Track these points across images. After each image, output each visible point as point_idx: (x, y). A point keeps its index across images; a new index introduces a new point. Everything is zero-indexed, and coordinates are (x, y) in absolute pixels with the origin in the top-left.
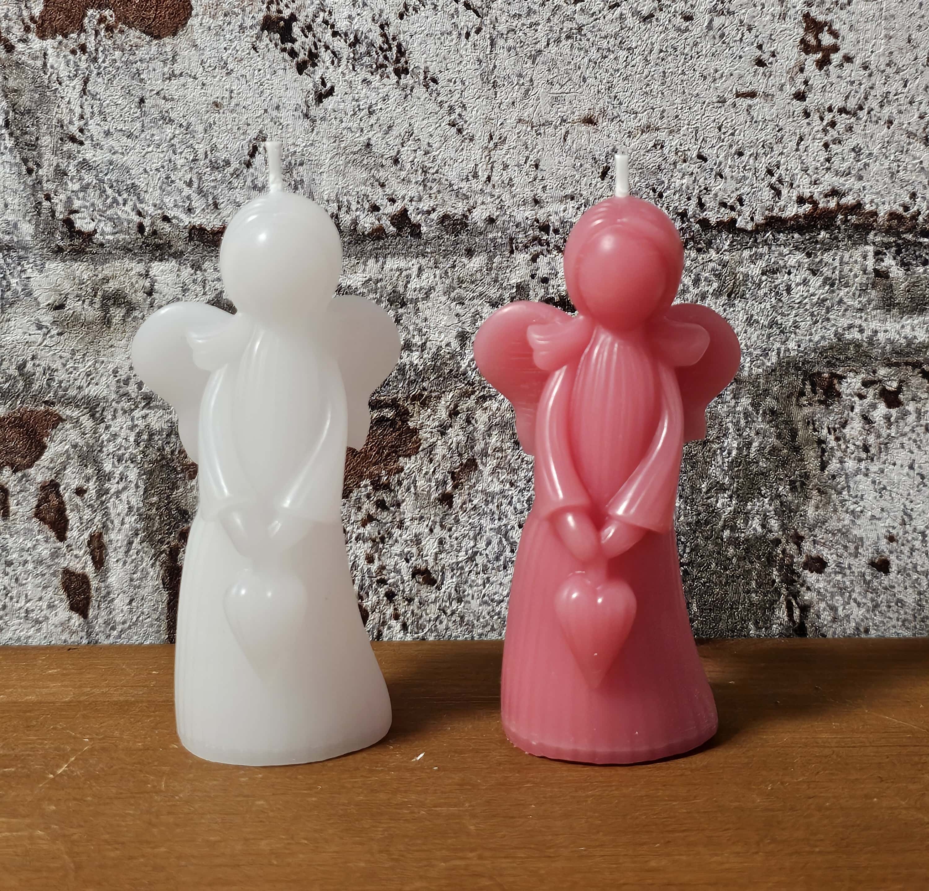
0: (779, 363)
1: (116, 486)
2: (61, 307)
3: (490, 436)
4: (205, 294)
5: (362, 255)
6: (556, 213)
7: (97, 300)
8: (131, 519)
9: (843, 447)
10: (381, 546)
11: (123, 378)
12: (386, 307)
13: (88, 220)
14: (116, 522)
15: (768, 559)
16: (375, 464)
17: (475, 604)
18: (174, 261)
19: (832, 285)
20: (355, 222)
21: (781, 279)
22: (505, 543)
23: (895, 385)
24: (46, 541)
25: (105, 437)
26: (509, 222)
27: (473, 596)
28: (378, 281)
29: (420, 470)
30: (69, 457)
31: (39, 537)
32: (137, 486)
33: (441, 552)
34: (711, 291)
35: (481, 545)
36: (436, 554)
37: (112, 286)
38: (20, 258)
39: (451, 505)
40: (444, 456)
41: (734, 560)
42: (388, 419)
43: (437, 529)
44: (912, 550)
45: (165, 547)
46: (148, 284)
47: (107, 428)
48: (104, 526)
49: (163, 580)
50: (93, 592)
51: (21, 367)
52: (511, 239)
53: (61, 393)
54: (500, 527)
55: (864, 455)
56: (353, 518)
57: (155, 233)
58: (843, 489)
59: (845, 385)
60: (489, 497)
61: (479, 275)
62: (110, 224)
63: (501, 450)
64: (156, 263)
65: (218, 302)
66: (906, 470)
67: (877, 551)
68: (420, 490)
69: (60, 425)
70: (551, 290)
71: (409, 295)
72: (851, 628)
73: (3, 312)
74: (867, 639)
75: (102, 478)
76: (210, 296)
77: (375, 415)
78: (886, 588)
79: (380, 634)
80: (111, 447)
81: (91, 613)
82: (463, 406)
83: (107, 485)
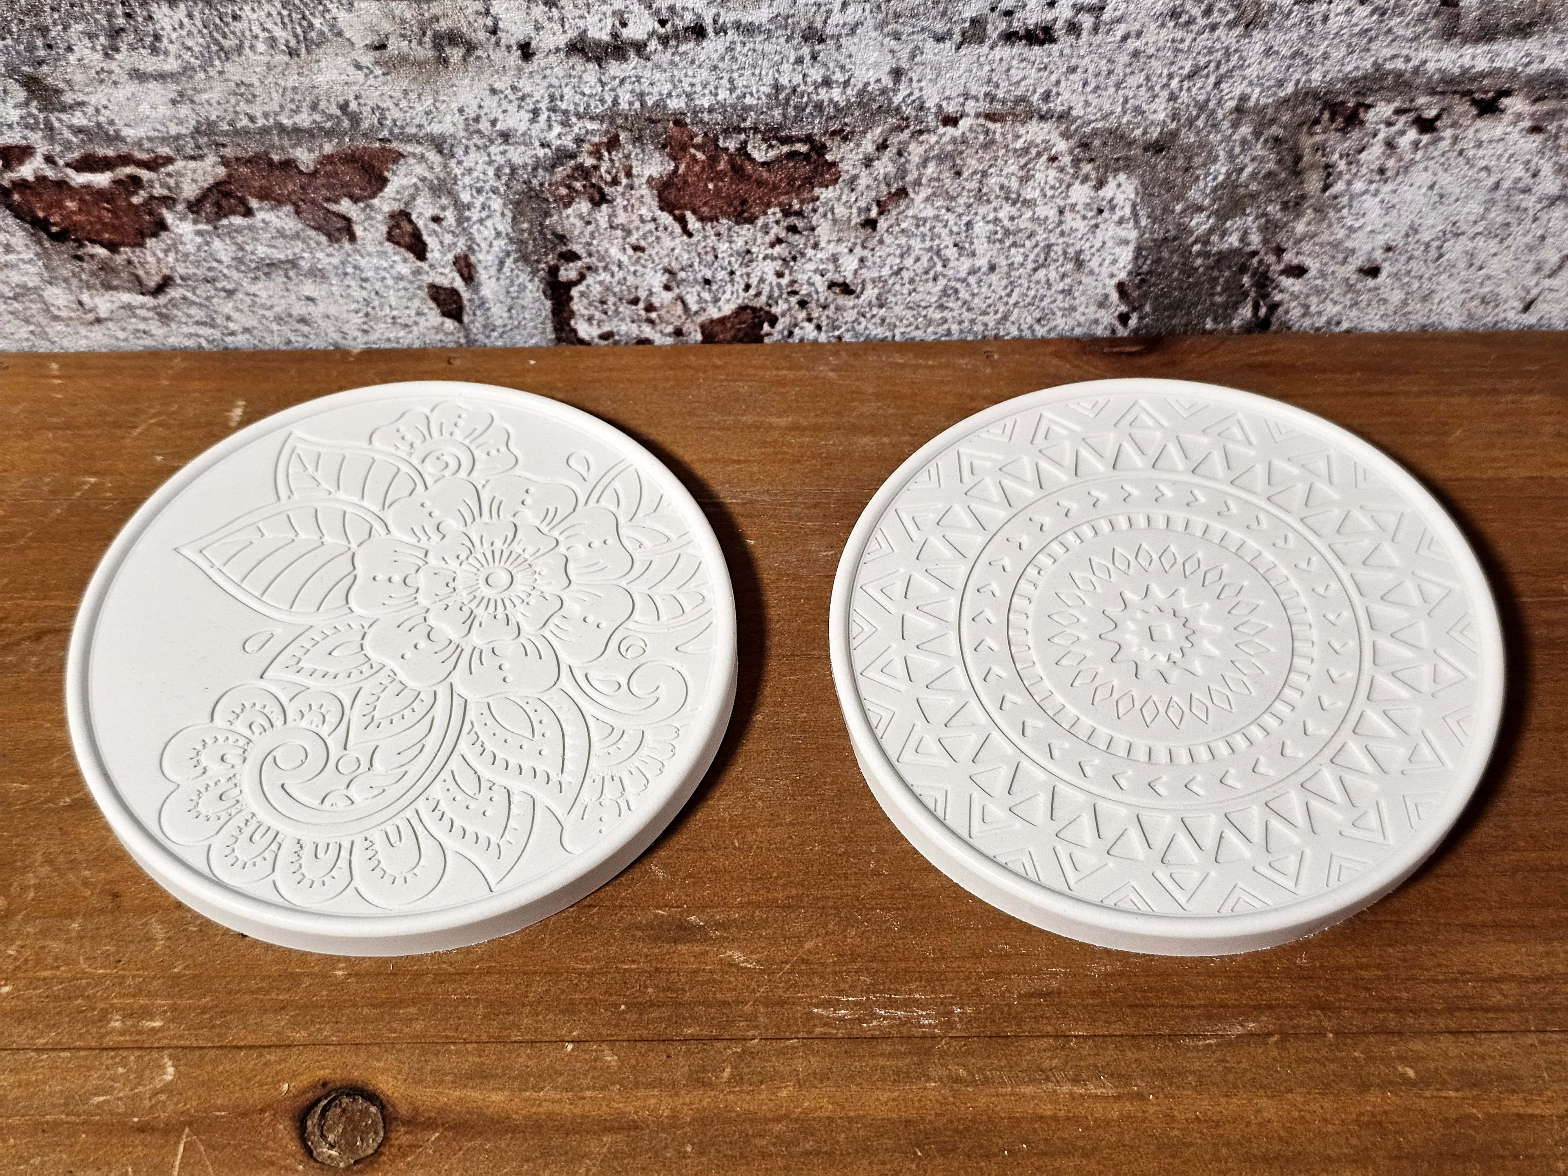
0: (1296, 94)
1: (478, 214)
2: (382, 47)
3: (925, 167)
4: (564, 32)
7: (427, 39)
8: (502, 242)
9: (1354, 171)
10: (792, 263)
11: (473, 115)
12: (799, 44)
14: (484, 245)
15: (1240, 269)
16: (785, 194)
17: (899, 310)
19: (1383, 14)
22: (935, 258)
23: (1433, 113)
24: (405, 262)
25: (458, 171)
27: (896, 304)
28: (788, 17)
29: (839, 199)
30: (417, 188)
32: (503, 214)
33: (861, 268)
34: (1224, 22)
35: (909, 262)
36: (856, 269)
37: (443, 25)
39: (874, 228)
40: (868, 186)
41: (1201, 270)
42: (801, 153)
43: (858, 250)
44: (1410, 259)
45: (543, 266)
46: (489, 22)
47: (460, 163)
48: (470, 248)
49: (544, 293)
50: (465, 302)
51: (344, 107)
53: (396, 131)
54: (931, 246)
55: (1378, 178)
56: (759, 241)
58: (1344, 207)
59: (1372, 112)
60: (920, 222)
61: (922, 9)
63: (938, 180)
65: (582, 40)
66: (1424, 190)
67: (1369, 260)
68: (838, 216)
69: (402, 161)
70: (1015, 24)
71: (829, 31)
72: (1321, 322)
73: (309, 52)
74: (1337, 330)
75: (461, 207)
76: (572, 34)
77: (785, 149)
78: (1370, 290)
79: (791, 334)
80: (467, 180)
81: (466, 319)
82: (895, 140)
83: (467, 214)
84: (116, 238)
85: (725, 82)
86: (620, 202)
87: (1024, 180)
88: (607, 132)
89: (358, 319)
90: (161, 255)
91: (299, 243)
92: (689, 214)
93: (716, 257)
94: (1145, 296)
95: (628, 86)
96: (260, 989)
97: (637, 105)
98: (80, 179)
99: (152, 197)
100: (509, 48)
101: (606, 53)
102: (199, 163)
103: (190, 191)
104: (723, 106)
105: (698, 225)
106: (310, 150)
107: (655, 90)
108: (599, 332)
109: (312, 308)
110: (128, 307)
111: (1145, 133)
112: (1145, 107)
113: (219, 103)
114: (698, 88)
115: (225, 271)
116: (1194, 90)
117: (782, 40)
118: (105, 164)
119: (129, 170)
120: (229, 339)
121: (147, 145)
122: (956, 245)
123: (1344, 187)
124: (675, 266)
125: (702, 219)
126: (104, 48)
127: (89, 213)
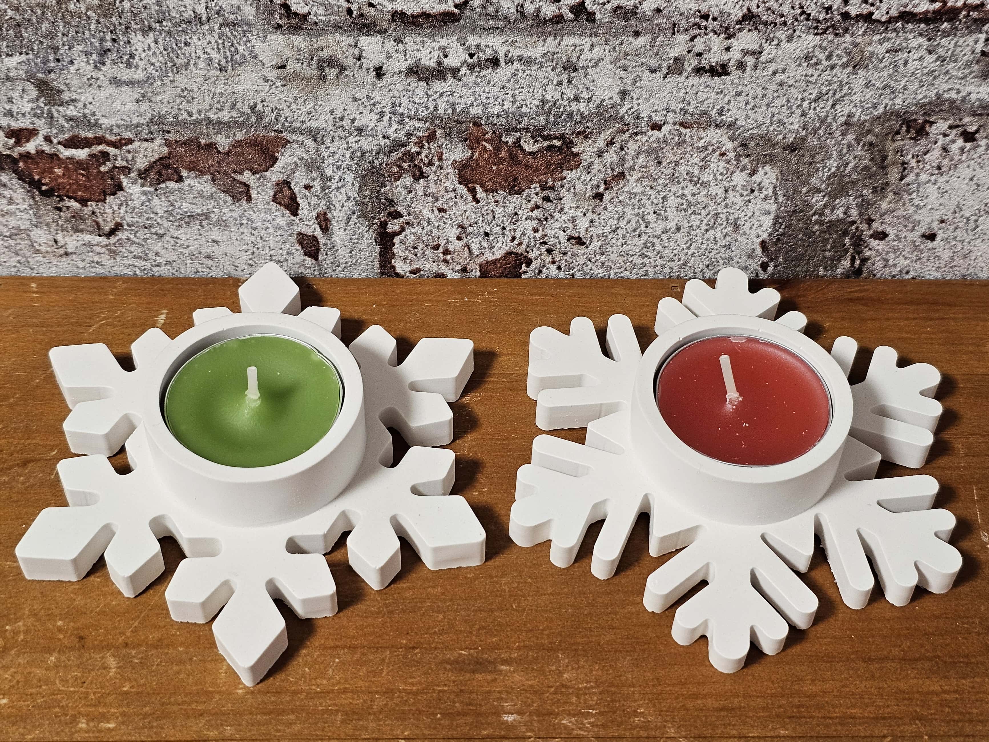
0: (885, 113)
1: (336, 184)
2: (283, 67)
3: (638, 158)
4: (406, 60)
5: (543, 35)
6: (717, 6)
8: (349, 204)
9: (921, 167)
10: (545, 223)
11: (339, 115)
12: (561, 72)
13: (303, 4)
14: (337, 206)
15: (844, 233)
16: (543, 174)
17: (614, 257)
18: (379, 36)
19: (943, 61)
20: (538, 10)
21: (902, 56)
22: (641, 221)
23: (975, 128)
24: (283, 216)
25: (325, 154)
26: (674, 12)
27: (613, 252)
28: (554, 54)
29: (579, 179)
30: (297, 165)
31: (277, 214)
32: (353, 184)
33: (590, 227)
34: (840, 64)
35: (623, 223)
36: (587, 228)
37: (325, 53)
38: (244, 31)
39: (601, 200)
40: (599, 170)
41: (817, 233)
42: (556, 147)
43: (590, 214)
44: (956, 228)
45: (376, 221)
46: (357, 52)
47: (327, 148)
48: (328, 208)
49: (375, 240)
50: (321, 246)
52: (674, 25)
53: (287, 125)
54: (638, 213)
55: (937, 172)
56: (524, 207)
57: (362, 15)
58: (914, 192)
59: (934, 127)
60: (632, 195)
61: (642, 50)
62: (321, 8)
63: (646, 167)
64: (363, 37)
65: (417, 66)
66: (967, 181)
67: (929, 229)
68: (577, 190)
69: (288, 146)
70: (703, 62)
71: (581, 64)
72: (895, 271)
73: (233, 69)
74: (907, 277)
75: (325, 179)
76: (410, 62)
77: (546, 143)
78: (929, 249)
79: (540, 272)
80: (331, 160)
81: (320, 258)
82: (618, 139)
83: (329, 183)
84: (86, 195)
85: (509, 97)
86: (432, 177)
87: (703, 168)
88: (428, 129)
89: (246, 257)
90: (116, 208)
91: (212, 201)
92: (478, 187)
93: (494, 217)
94: (779, 251)
95: (445, 98)
96: (184, 703)
97: (450, 111)
98: (67, 153)
99: (115, 167)
100: (368, 69)
101: (432, 75)
102: (150, 144)
103: (141, 163)
104: (507, 113)
105: (484, 195)
106: (227, 137)
107: (463, 101)
108: (411, 268)
109: (215, 248)
110: (89, 245)
111: (784, 138)
112: (785, 120)
113: (168, 102)
114: (491, 100)
115: (159, 220)
116: (818, 109)
117: (549, 69)
118: (86, 143)
119: (101, 147)
120: (155, 269)
121: (115, 130)
122: (655, 212)
123: (914, 178)
124: (466, 223)
125: (486, 191)
126: (95, 62)
127: (69, 178)
